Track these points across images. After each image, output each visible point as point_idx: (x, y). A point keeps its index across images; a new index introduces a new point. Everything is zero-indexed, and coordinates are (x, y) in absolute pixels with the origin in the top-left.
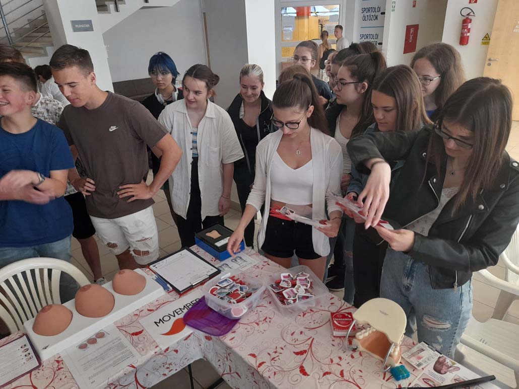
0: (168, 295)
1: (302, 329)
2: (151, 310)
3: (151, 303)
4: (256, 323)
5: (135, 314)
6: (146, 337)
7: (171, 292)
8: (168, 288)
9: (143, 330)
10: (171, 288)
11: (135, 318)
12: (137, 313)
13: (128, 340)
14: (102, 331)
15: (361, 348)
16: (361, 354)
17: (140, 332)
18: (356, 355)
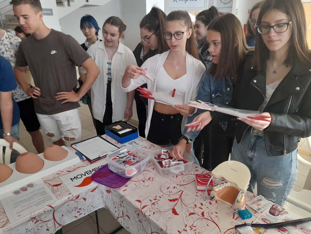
0: (82, 163)
1: (175, 185)
2: (69, 171)
3: (70, 167)
4: (142, 181)
5: (57, 173)
6: (63, 188)
7: (85, 161)
8: (83, 158)
9: (61, 183)
10: (85, 159)
11: (57, 176)
12: (60, 172)
13: (50, 189)
14: (32, 183)
15: (217, 198)
16: (216, 202)
17: (60, 185)
18: (213, 202)
